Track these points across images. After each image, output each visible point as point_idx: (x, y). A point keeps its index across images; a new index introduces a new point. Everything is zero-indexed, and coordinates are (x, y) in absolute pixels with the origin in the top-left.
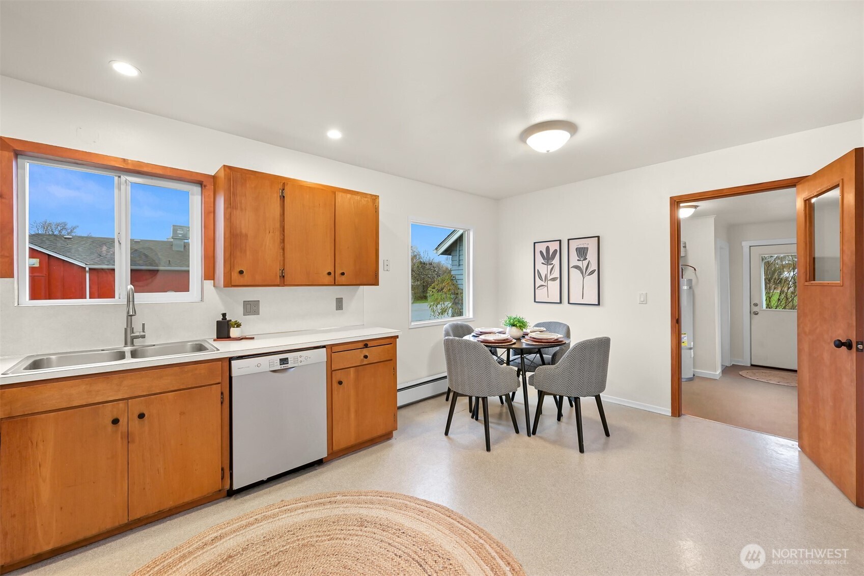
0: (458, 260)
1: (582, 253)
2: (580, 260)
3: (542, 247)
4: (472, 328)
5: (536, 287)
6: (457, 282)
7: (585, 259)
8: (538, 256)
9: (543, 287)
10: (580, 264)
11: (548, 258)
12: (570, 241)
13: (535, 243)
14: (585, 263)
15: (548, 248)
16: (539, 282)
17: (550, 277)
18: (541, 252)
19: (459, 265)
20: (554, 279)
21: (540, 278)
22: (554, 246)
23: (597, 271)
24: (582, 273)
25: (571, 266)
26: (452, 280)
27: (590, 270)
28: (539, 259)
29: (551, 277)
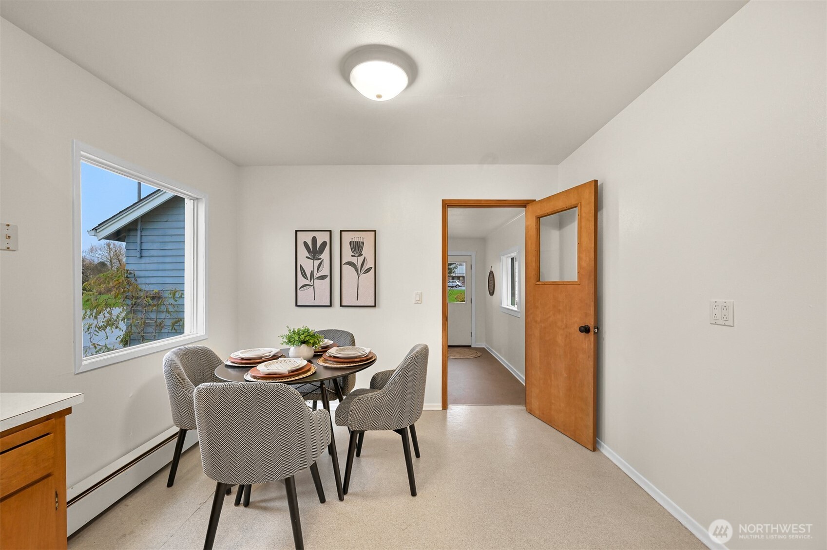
0: (139, 249)
1: (357, 247)
2: (355, 256)
3: (308, 238)
4: (212, 352)
5: (299, 288)
6: (136, 280)
7: (361, 255)
8: (301, 248)
9: (309, 287)
10: (354, 260)
11: (315, 251)
12: (343, 233)
13: (296, 231)
14: (361, 259)
15: (314, 240)
16: (302, 281)
17: (316, 275)
18: (305, 244)
19: (141, 256)
20: (322, 278)
21: (304, 275)
22: (322, 238)
23: (373, 270)
24: (357, 271)
25: (344, 262)
26: (127, 277)
27: (366, 267)
28: (303, 252)
29: (320, 274)
